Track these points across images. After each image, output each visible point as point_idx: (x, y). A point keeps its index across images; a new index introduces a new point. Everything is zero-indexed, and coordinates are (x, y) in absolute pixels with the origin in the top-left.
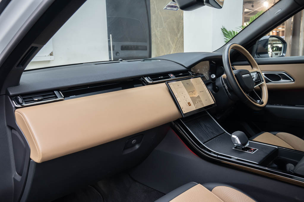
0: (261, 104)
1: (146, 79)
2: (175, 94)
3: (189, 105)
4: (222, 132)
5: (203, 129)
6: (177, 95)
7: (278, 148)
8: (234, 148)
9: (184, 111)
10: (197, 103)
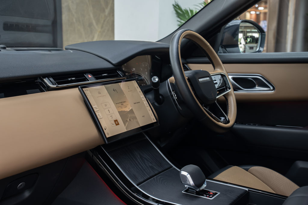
0: (226, 124)
1: (46, 80)
2: (93, 107)
3: (117, 125)
4: (167, 167)
5: (137, 162)
6: (96, 108)
7: (249, 190)
8: (184, 191)
9: (108, 134)
10: (128, 120)
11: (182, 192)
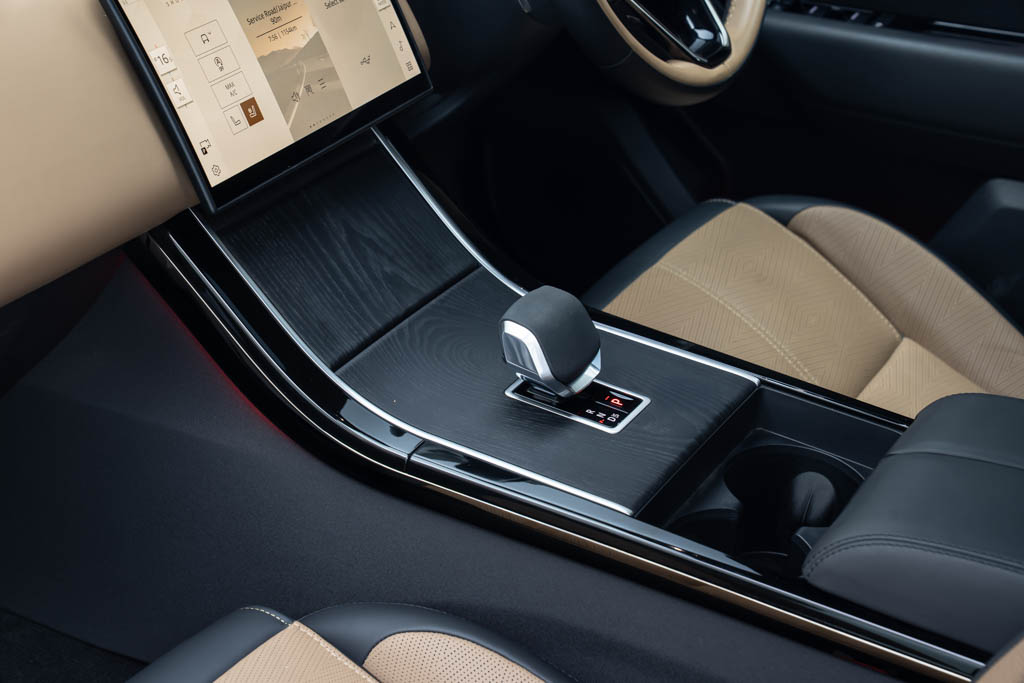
0: (711, 65)
2: (152, 55)
3: (252, 122)
5: (334, 263)
6: (165, 60)
7: (762, 382)
8: (514, 392)
9: (216, 170)
10: (301, 90)
11: (508, 394)
